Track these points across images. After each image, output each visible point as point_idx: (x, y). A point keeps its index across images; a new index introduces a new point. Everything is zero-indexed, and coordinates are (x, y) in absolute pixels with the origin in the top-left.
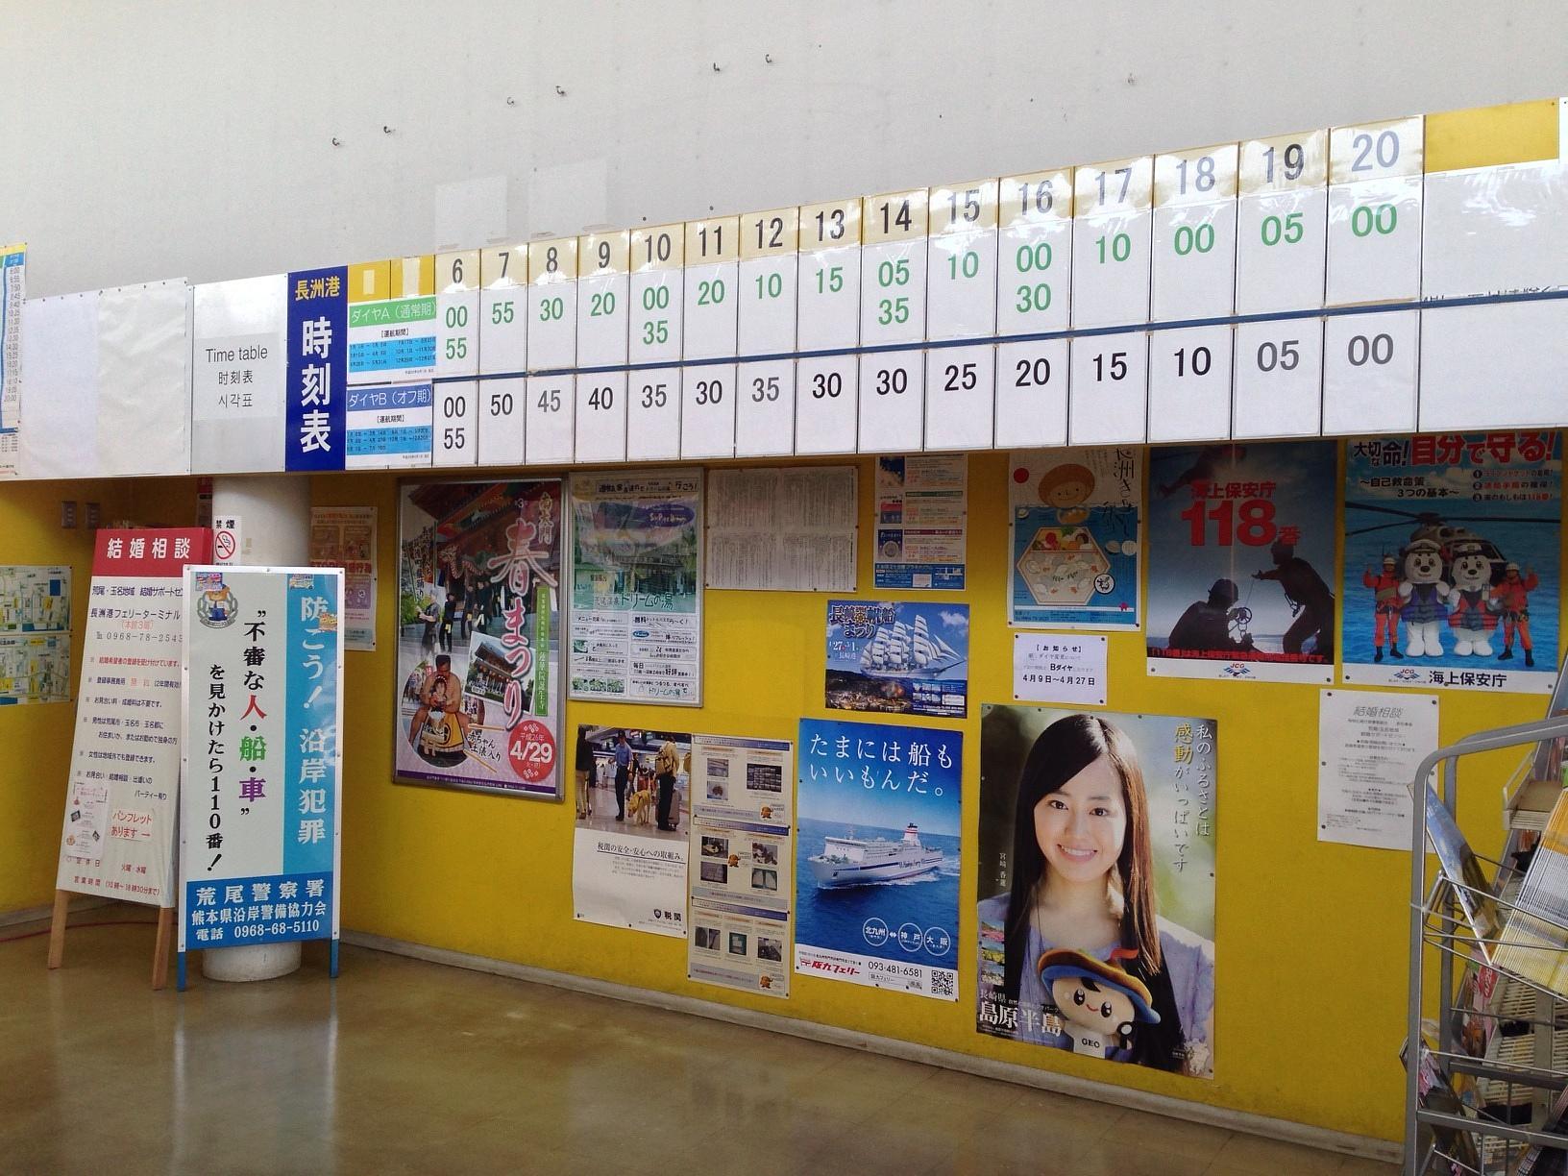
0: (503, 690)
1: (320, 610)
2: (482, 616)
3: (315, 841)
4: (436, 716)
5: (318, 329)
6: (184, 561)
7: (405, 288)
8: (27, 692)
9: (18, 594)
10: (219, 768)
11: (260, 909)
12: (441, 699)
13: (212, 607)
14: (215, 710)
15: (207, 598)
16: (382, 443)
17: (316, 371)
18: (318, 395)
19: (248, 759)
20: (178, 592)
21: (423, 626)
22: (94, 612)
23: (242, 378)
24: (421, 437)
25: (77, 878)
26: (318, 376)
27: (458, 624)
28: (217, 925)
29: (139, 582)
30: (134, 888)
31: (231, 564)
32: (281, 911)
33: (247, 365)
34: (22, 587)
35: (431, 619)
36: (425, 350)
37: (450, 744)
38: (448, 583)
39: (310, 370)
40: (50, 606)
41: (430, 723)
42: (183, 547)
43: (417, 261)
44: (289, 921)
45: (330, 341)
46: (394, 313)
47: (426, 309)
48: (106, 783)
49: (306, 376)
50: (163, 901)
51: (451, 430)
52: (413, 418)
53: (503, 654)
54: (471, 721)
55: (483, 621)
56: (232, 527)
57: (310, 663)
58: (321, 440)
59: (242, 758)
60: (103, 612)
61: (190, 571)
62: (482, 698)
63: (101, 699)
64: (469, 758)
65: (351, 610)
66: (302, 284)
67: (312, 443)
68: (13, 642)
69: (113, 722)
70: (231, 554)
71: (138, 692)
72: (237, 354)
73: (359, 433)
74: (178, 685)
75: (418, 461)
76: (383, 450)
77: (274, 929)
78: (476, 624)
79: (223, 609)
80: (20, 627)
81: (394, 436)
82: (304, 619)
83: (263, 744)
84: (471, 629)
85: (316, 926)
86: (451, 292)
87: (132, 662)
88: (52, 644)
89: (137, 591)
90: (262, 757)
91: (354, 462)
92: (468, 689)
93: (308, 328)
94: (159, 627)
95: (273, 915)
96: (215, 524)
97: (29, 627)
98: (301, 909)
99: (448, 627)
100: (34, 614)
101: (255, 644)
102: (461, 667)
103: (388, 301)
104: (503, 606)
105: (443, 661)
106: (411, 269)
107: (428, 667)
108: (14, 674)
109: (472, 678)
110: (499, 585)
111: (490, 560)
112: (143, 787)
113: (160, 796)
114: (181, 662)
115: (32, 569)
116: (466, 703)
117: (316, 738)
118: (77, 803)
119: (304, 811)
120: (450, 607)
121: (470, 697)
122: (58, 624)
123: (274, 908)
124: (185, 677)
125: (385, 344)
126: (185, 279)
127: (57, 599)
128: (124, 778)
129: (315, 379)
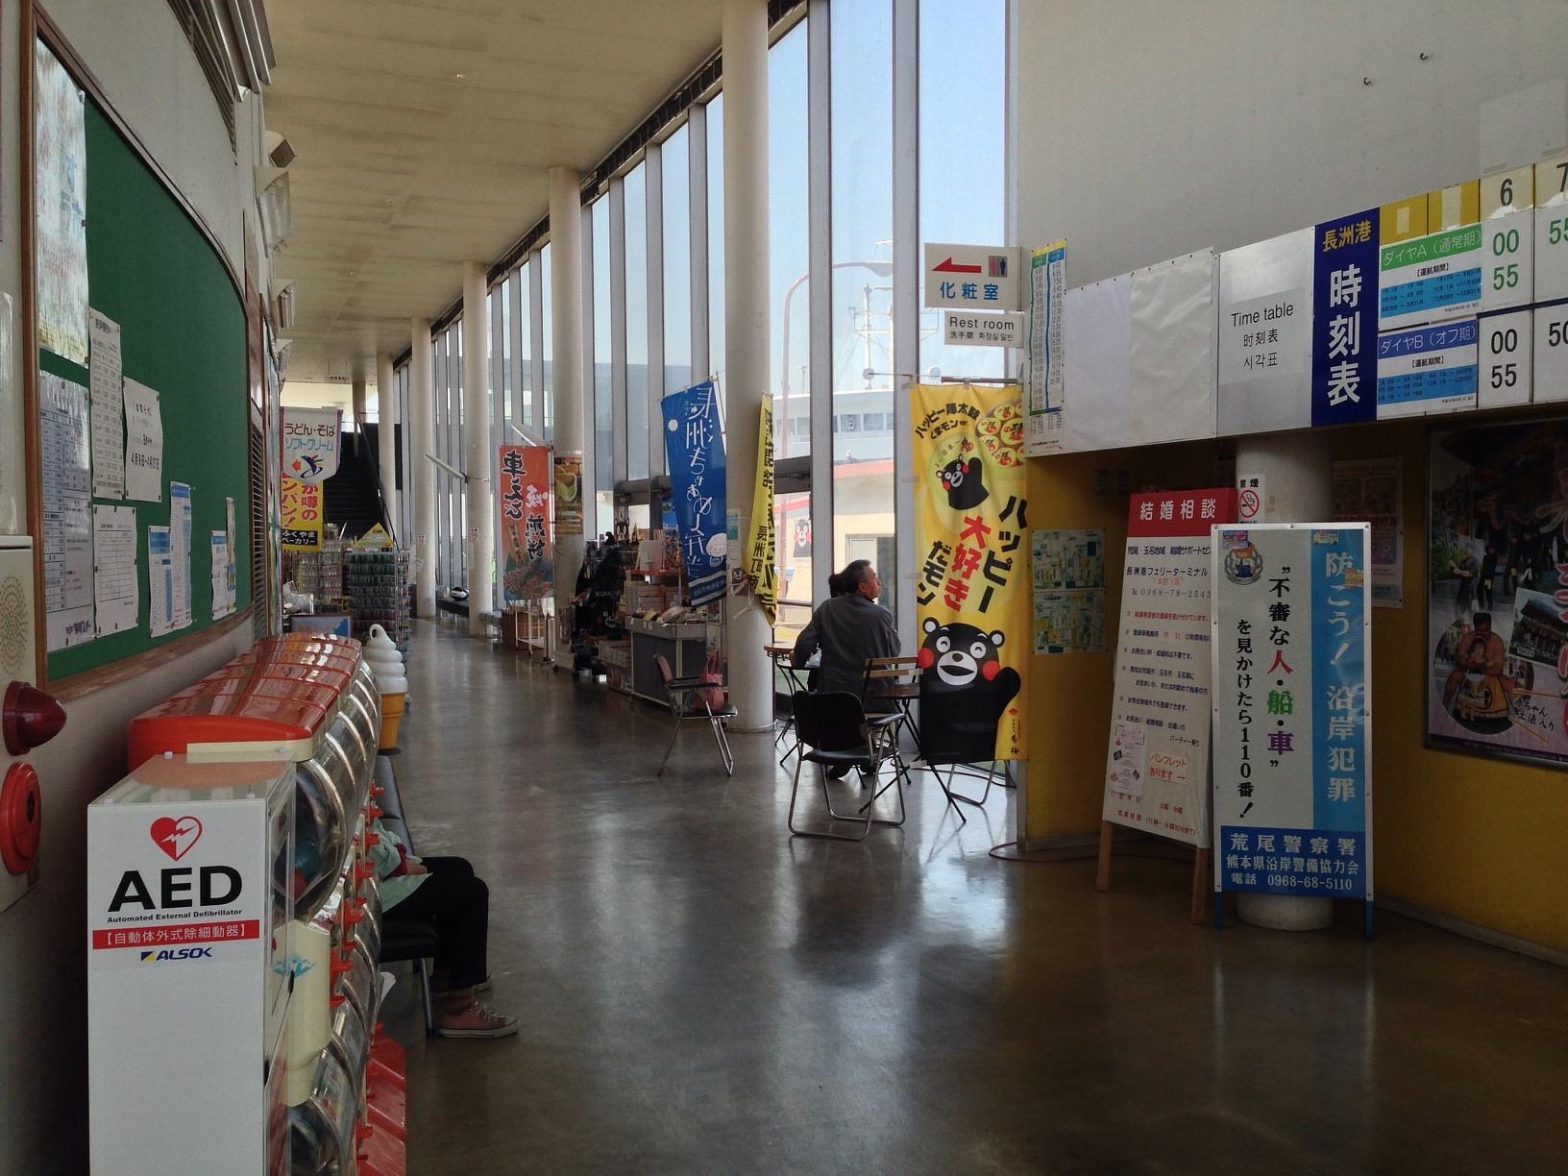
0: (1557, 653)
1: (1345, 566)
2: (1529, 571)
3: (1345, 800)
4: (1476, 679)
5: (1347, 278)
6: (1211, 521)
7: (1444, 221)
8: (1071, 641)
9: (1062, 556)
10: (1248, 720)
11: (1292, 860)
12: (1480, 660)
13: (1238, 564)
14: (1243, 664)
15: (1234, 556)
16: (1418, 389)
17: (1345, 321)
18: (1346, 346)
19: (1276, 713)
20: (1206, 550)
21: (1457, 582)
22: (1129, 570)
23: (1267, 338)
24: (1466, 378)
25: (1120, 811)
26: (1346, 326)
27: (1500, 579)
28: (1251, 870)
29: (1169, 542)
30: (1172, 826)
31: (1255, 522)
32: (1312, 865)
33: (1274, 324)
34: (1065, 549)
35: (1467, 574)
36: (1469, 284)
37: (1492, 709)
38: (1486, 534)
39: (1339, 321)
40: (1087, 565)
41: (1468, 685)
42: (1208, 508)
43: (1459, 188)
44: (1321, 877)
45: (1359, 288)
46: (1433, 248)
47: (1471, 239)
48: (1143, 727)
49: (1333, 328)
50: (1198, 840)
51: (1500, 367)
52: (1454, 358)
53: (1557, 612)
54: (1517, 685)
55: (1530, 576)
56: (1256, 486)
57: (1336, 620)
58: (1350, 392)
59: (1270, 710)
60: (1137, 570)
61: (1217, 530)
62: (1531, 661)
63: (1138, 650)
64: (1516, 726)
65: (1377, 566)
66: (1329, 234)
67: (1340, 396)
68: (1059, 598)
69: (1148, 671)
70: (1255, 512)
71: (1172, 644)
72: (1262, 314)
73: (1391, 380)
74: (1206, 638)
75: (1462, 404)
76: (1419, 395)
77: (1306, 882)
78: (1522, 578)
79: (1249, 566)
80: (1064, 585)
81: (1433, 379)
82: (1328, 575)
83: (1290, 699)
84: (1516, 584)
85: (1347, 885)
86: (1499, 216)
87: (1163, 616)
88: (1090, 599)
89: (1168, 551)
90: (1290, 712)
91: (1386, 411)
92: (1513, 651)
93: (1336, 278)
94: (1188, 583)
95: (1305, 868)
96: (1239, 484)
97: (1071, 585)
98: (1333, 866)
99: (1488, 582)
100: (1075, 572)
101: (1280, 600)
102: (1504, 627)
103: (1425, 236)
104: (1555, 558)
105: (1483, 620)
106: (1452, 199)
107: (1464, 626)
108: (1060, 626)
109: (1518, 637)
110: (1550, 536)
111: (1539, 509)
112: (1177, 733)
113: (1193, 742)
114: (1210, 617)
115: (1073, 533)
116: (1511, 665)
117: (1343, 696)
118: (1118, 743)
119: (1333, 768)
120: (1490, 560)
121: (1515, 660)
122: (1095, 582)
123: (1306, 861)
124: (1215, 630)
125: (1420, 283)
126: (1212, 248)
127: (1093, 559)
128: (1160, 723)
129: (1344, 330)
